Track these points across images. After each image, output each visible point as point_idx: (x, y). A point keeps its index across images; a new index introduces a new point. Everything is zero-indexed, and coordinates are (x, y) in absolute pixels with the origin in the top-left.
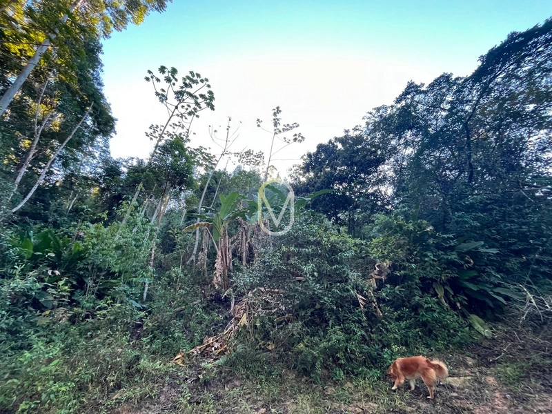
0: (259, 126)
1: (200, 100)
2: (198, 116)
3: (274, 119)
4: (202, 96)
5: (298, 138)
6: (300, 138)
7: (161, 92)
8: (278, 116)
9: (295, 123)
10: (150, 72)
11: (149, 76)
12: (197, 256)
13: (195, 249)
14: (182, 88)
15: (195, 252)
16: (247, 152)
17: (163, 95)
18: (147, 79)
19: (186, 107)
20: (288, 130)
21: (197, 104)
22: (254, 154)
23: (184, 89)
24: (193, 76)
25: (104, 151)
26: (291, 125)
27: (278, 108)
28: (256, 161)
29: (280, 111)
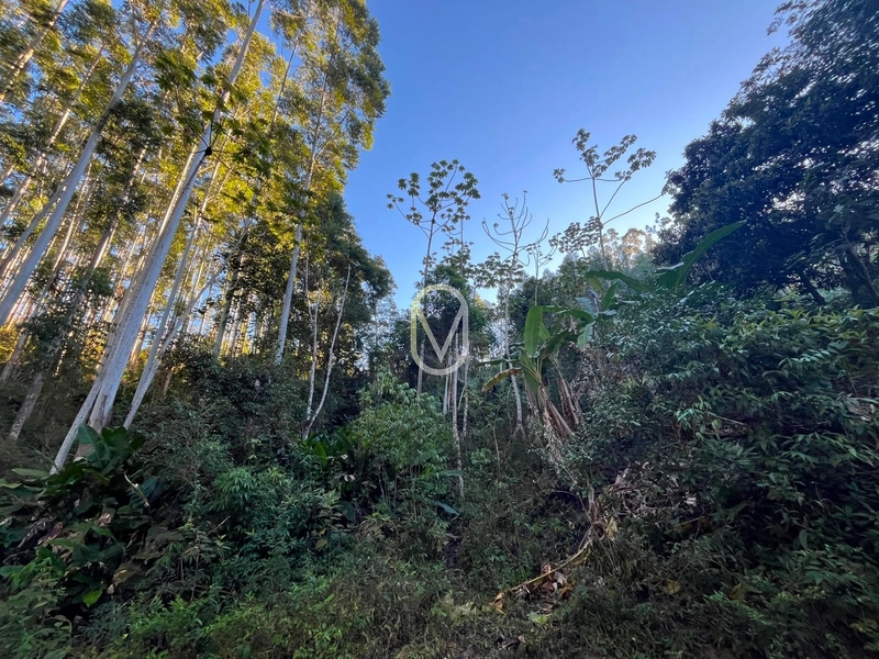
0: (561, 180)
1: (460, 193)
2: (468, 217)
3: (584, 155)
4: (460, 187)
5: (642, 160)
6: (645, 158)
7: (412, 213)
8: (587, 146)
9: (626, 138)
10: (389, 196)
11: (390, 201)
12: (524, 423)
13: (519, 412)
14: (431, 192)
15: (520, 418)
16: (569, 230)
17: (415, 215)
18: (390, 206)
19: (447, 213)
20: (617, 157)
21: (459, 201)
22: (582, 227)
23: (434, 193)
24: (438, 168)
25: (393, 314)
26: (619, 146)
27: (581, 133)
28: (590, 236)
29: (588, 135)
